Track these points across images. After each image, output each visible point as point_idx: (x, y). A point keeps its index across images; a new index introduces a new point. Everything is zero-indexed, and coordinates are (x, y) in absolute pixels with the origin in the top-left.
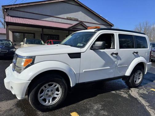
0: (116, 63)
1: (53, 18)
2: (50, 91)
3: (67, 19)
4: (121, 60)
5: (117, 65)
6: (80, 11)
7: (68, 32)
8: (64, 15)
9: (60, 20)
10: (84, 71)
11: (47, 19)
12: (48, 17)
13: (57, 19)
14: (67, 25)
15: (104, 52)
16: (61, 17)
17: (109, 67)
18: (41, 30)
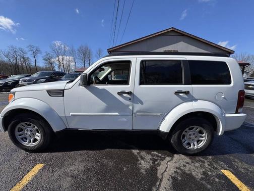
0: (131, 108)
4: (142, 103)
5: (135, 111)
10: (71, 114)
15: (104, 90)
17: (117, 114)
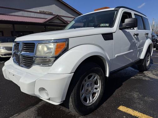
1: (24, 12)
2: (90, 85)
3: (40, 13)
6: (53, 4)
7: (44, 27)
8: (36, 8)
9: (32, 15)
10: (116, 56)
11: (16, 14)
12: (17, 11)
13: (29, 13)
14: (41, 19)
16: (32, 11)
17: (132, 50)
18: (10, 26)
